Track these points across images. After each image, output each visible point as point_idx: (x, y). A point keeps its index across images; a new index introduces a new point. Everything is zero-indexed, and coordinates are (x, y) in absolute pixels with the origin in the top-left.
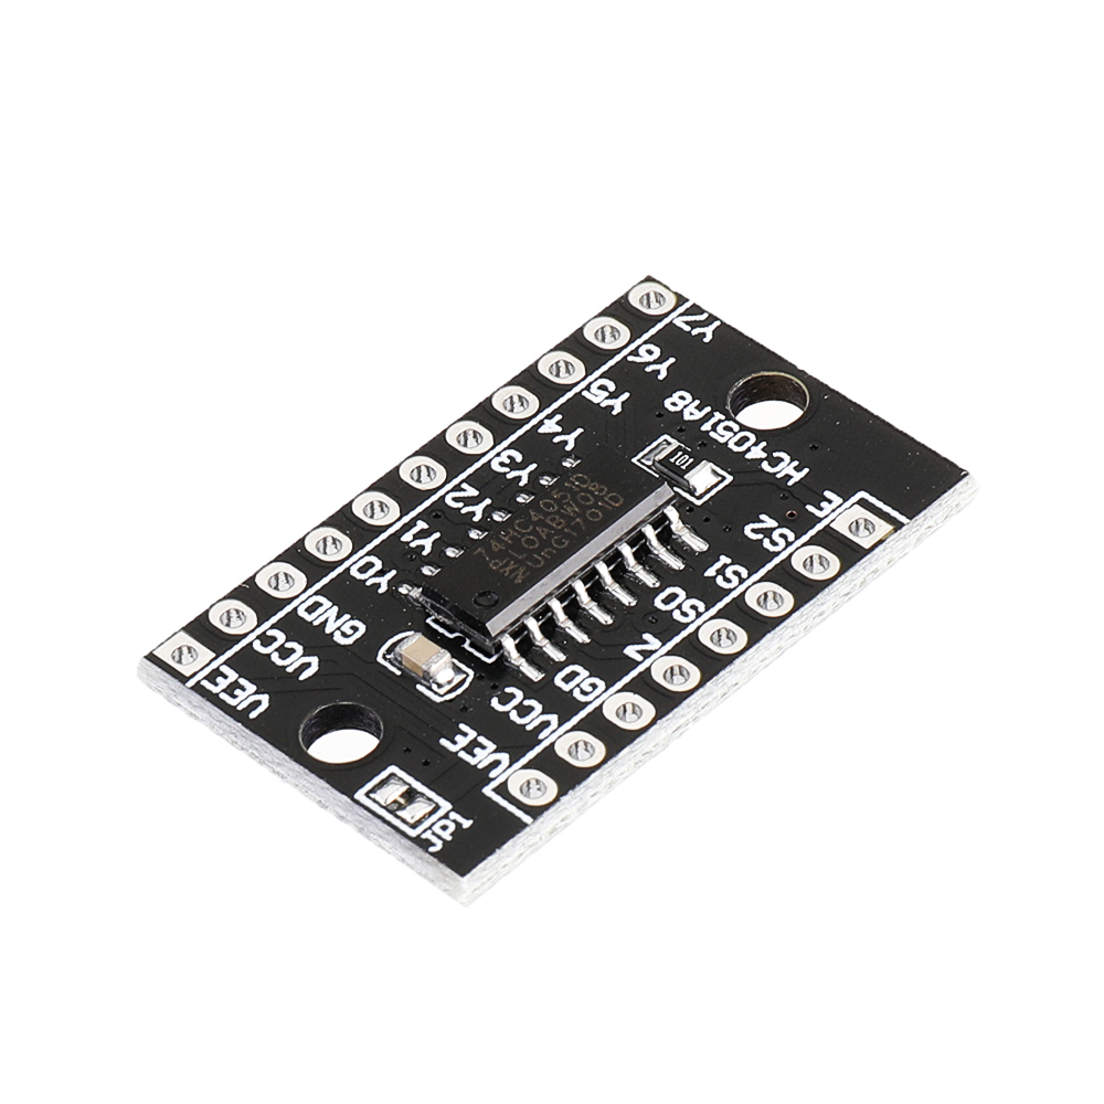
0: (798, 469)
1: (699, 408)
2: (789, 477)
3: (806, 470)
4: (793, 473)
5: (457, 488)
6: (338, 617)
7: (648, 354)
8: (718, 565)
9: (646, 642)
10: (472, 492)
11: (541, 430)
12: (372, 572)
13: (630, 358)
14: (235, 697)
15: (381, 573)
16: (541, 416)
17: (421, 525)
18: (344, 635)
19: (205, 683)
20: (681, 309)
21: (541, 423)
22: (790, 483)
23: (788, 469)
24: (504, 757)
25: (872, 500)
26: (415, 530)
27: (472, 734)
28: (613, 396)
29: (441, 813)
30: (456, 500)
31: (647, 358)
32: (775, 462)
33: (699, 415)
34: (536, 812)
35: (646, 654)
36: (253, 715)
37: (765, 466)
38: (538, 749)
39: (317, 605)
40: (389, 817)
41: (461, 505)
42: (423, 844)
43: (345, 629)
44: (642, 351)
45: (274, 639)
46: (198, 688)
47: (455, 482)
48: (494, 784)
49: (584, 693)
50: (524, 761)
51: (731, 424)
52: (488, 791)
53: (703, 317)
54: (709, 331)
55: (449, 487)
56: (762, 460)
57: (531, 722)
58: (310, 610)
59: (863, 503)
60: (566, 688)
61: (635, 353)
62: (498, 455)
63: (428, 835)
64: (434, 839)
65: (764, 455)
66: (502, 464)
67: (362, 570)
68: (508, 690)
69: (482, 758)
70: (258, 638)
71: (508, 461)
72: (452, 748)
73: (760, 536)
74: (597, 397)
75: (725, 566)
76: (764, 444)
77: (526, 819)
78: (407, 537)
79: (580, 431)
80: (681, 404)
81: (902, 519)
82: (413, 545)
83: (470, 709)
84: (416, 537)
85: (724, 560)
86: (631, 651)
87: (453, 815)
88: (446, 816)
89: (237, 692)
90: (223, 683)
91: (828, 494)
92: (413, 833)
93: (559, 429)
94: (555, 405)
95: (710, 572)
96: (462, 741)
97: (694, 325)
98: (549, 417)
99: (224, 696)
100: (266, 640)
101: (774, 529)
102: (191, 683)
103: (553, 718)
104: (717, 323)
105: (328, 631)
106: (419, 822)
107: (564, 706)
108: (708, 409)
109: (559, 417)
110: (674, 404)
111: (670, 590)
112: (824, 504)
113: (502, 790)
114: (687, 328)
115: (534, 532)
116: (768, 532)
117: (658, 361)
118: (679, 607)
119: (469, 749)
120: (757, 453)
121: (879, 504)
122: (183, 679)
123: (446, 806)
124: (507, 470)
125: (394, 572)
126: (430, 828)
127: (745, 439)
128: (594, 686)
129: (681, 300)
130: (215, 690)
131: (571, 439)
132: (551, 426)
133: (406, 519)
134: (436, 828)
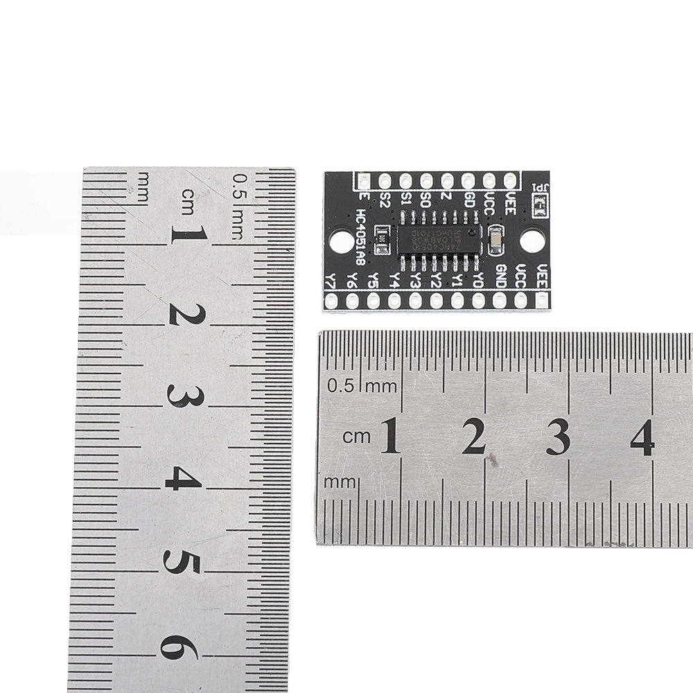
0: (359, 213)
1: (359, 255)
2: (363, 213)
3: (357, 210)
4: (361, 213)
5: (435, 287)
6: (499, 275)
7: (351, 284)
8: (406, 203)
9: (444, 197)
10: (433, 283)
11: (398, 285)
12: (478, 282)
13: (356, 287)
14: (544, 275)
15: (477, 279)
16: (394, 290)
17: (454, 284)
18: (503, 268)
19: (546, 286)
20: (329, 290)
21: (396, 288)
22: (365, 210)
23: (361, 215)
24: (507, 196)
25: (354, 186)
26: (457, 284)
27: (507, 209)
28: (373, 279)
29: (536, 194)
30: (438, 284)
31: (353, 283)
32: (361, 220)
33: (361, 253)
34: (516, 173)
35: (447, 193)
36: (546, 265)
37: (364, 222)
38: (498, 190)
39: (500, 284)
40: (548, 204)
41: (439, 282)
42: (548, 188)
43: (502, 270)
44: (352, 286)
45: (519, 284)
46: (549, 286)
47: (433, 290)
48: (517, 190)
49: (472, 196)
50: (504, 190)
51: (357, 243)
52: (520, 190)
53: (327, 283)
54: (331, 277)
55: (436, 290)
56: (363, 224)
57: (491, 200)
58: (503, 284)
59: (356, 188)
60: (474, 202)
61: (354, 288)
62: (415, 288)
63: (545, 190)
64: (545, 188)
65: (361, 225)
66: (418, 284)
67: (480, 284)
68: (486, 214)
69: (512, 200)
70: (522, 288)
71: (416, 284)
72: (515, 210)
73: (388, 202)
74: (376, 283)
75: (404, 201)
76: (358, 228)
77: (521, 173)
78: (460, 284)
79: (391, 276)
80: (361, 261)
81: (354, 174)
82: (461, 280)
83: (500, 217)
84: (458, 282)
85: (403, 203)
86: (450, 198)
87: (534, 190)
88: (536, 191)
89: (542, 276)
90: (543, 282)
91: (361, 198)
92: (547, 194)
93: (395, 282)
94: (387, 290)
95: (410, 202)
96: (511, 210)
97: (332, 283)
98: (392, 288)
99: (546, 278)
100: (521, 285)
101: (383, 201)
102: (549, 290)
103: (486, 196)
104: (327, 277)
105: (505, 274)
106: (543, 196)
107: (480, 197)
108: (357, 252)
109: (391, 286)
110: (363, 262)
111: (423, 206)
112: (365, 196)
113: (517, 187)
114: (335, 283)
115: (441, 242)
116: (385, 201)
117: (352, 279)
118: (427, 199)
119: (512, 206)
120: (362, 227)
121: (354, 183)
122: (550, 293)
123: (533, 194)
124: (419, 282)
125: (474, 276)
126: (543, 192)
127: (359, 234)
128: (468, 196)
129: (325, 294)
130: (546, 282)
131: (395, 276)
132: (396, 284)
133: (455, 290)
134: (542, 190)
